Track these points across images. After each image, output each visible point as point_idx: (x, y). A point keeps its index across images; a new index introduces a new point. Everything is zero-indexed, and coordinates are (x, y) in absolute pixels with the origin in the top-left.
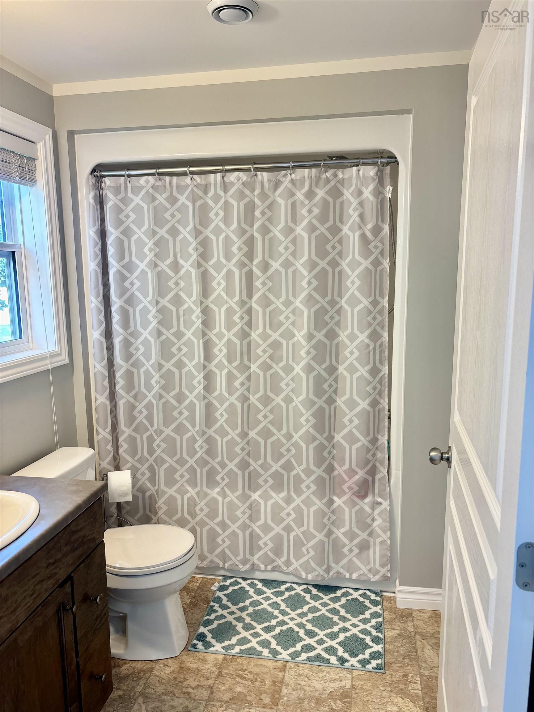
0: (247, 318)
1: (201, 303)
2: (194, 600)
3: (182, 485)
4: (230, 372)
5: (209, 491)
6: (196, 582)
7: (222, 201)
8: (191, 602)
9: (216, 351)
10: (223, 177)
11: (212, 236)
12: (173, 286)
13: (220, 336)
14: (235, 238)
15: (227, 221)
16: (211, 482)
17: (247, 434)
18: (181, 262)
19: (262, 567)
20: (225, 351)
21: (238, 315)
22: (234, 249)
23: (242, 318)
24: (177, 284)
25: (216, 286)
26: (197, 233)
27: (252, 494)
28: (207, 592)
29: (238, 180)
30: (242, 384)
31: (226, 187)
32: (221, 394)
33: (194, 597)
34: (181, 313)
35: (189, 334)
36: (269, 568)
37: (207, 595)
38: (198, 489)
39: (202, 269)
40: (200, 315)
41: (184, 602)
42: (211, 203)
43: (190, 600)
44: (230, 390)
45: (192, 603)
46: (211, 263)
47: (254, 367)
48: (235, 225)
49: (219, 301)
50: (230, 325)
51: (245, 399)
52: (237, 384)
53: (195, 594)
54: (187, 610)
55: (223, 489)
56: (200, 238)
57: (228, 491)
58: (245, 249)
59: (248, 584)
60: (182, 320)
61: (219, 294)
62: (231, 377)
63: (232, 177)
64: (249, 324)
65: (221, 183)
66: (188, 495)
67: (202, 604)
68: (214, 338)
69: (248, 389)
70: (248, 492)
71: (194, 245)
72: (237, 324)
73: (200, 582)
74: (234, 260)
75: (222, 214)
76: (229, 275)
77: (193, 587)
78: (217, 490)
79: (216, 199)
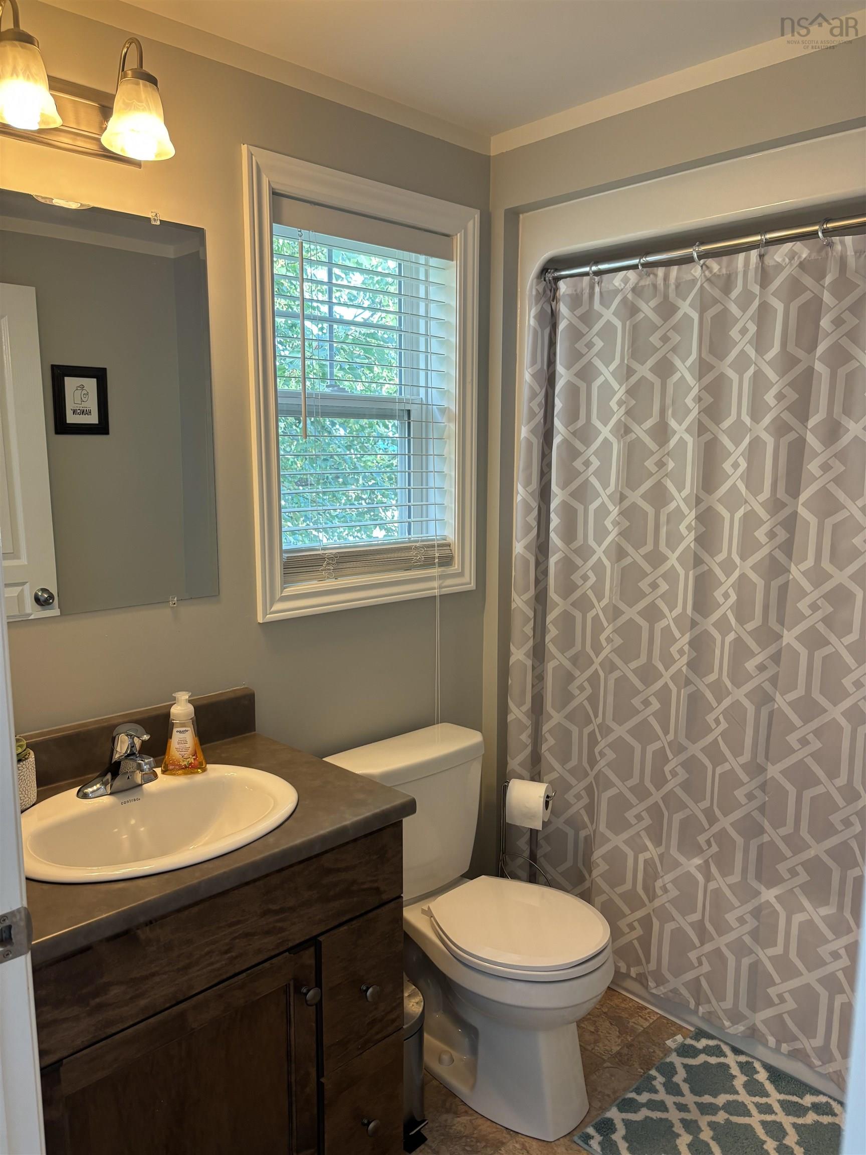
0: (782, 535)
1: (698, 501)
2: (625, 1051)
3: (638, 833)
4: (738, 640)
5: (682, 859)
6: (646, 1019)
7: (756, 303)
8: (619, 1053)
9: (718, 594)
10: (761, 256)
11: (732, 374)
12: (653, 469)
13: (728, 566)
14: (772, 375)
15: (760, 343)
16: (689, 846)
17: (762, 770)
18: (673, 423)
19: (772, 1041)
20: (733, 597)
21: (765, 528)
22: (770, 398)
23: (772, 535)
24: (661, 464)
25: (729, 470)
26: (703, 368)
27: (763, 889)
28: (655, 1046)
29: (792, 258)
30: (761, 668)
31: (765, 277)
32: (719, 680)
33: (630, 1046)
34: (663, 518)
35: (673, 559)
36: (785, 1047)
37: (654, 1052)
38: (661, 849)
39: (707, 437)
40: (693, 523)
41: (606, 1048)
42: (734, 309)
43: (618, 1048)
44: (738, 676)
45: (621, 1056)
46: (726, 424)
47: (789, 637)
48: (776, 349)
49: (733, 500)
50: (747, 546)
51: (762, 698)
52: (750, 665)
53: (633, 1040)
54: (605, 1065)
55: (706, 862)
56: (709, 378)
57: (714, 869)
58: (793, 396)
59: (740, 1062)
60: (663, 531)
61: (734, 485)
62: (740, 651)
63: (780, 254)
64: (788, 547)
65: (757, 268)
66: (647, 855)
67: (636, 1065)
68: (718, 571)
69: (774, 681)
70: (755, 884)
71: (695, 391)
72: (761, 546)
73: (651, 1021)
74: (767, 420)
75: (752, 328)
76: (754, 450)
77: (635, 1026)
78: (698, 861)
79: (745, 302)
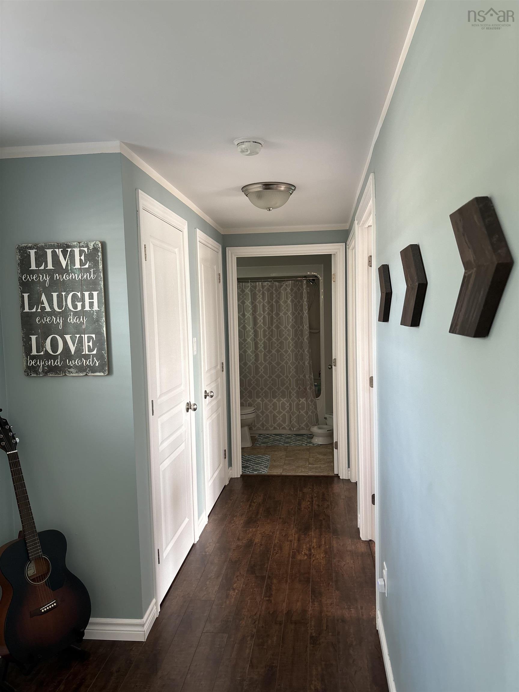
0: (271, 333)
1: (254, 328)
3: (246, 398)
4: (265, 353)
5: (257, 399)
7: (262, 292)
9: (259, 346)
10: (262, 283)
11: (258, 304)
12: (243, 322)
13: (261, 340)
14: (266, 305)
15: (263, 299)
16: (258, 397)
17: (271, 377)
18: (246, 313)
19: (278, 428)
20: (263, 346)
21: (268, 332)
22: (266, 309)
23: (269, 333)
24: (244, 321)
25: (259, 322)
26: (252, 303)
27: (274, 400)
29: (268, 285)
30: (269, 358)
31: (263, 287)
32: (261, 362)
34: (246, 332)
35: (249, 340)
36: (281, 428)
38: (252, 399)
39: (254, 316)
40: (253, 332)
42: (257, 292)
44: (265, 360)
46: (257, 313)
47: (273, 351)
48: (266, 300)
49: (260, 327)
50: (265, 336)
51: (270, 363)
52: (267, 358)
55: (262, 398)
56: (253, 305)
57: (264, 399)
58: (270, 308)
60: (246, 334)
61: (260, 325)
62: (265, 355)
63: (265, 283)
64: (272, 335)
65: (261, 286)
66: (249, 402)
68: (259, 341)
69: (272, 360)
70: (272, 399)
71: (251, 307)
72: (267, 335)
74: (266, 313)
75: (261, 296)
76: (264, 318)
78: (260, 399)
79: (259, 291)
